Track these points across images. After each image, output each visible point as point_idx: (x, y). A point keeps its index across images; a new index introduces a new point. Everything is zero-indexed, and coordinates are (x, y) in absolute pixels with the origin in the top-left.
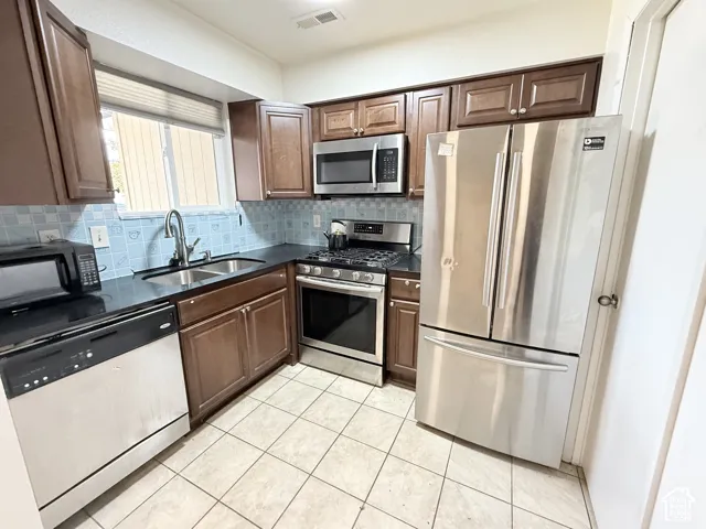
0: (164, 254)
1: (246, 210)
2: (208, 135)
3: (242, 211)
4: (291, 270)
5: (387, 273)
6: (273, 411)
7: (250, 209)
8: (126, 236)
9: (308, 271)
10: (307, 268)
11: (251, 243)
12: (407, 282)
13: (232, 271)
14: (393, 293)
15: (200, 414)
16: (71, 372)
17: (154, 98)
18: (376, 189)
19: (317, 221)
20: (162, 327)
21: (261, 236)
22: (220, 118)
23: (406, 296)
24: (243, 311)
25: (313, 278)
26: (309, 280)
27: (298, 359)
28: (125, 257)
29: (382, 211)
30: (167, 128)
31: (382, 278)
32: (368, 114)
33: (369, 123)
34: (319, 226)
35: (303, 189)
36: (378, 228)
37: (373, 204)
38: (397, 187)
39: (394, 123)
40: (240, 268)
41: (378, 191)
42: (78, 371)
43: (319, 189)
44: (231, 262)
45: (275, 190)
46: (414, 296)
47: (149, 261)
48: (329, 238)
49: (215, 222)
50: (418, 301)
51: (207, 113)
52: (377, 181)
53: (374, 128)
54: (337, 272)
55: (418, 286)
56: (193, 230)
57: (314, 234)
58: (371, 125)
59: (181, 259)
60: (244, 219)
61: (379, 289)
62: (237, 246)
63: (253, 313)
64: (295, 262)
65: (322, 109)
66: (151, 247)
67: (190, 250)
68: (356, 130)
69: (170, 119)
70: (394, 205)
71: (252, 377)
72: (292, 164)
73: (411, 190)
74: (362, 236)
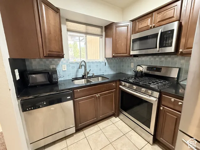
0: (81, 73)
1: (107, 61)
2: (98, 38)
3: (106, 61)
4: (118, 83)
5: (160, 92)
6: (103, 135)
7: (109, 61)
8: (71, 68)
9: (123, 84)
10: (123, 83)
11: (108, 72)
12: (173, 100)
13: (100, 81)
14: (163, 103)
15: (79, 128)
16: (39, 107)
17: (82, 28)
18: (159, 51)
19: (132, 65)
20: (68, 98)
21: (112, 70)
22: (102, 32)
23: (172, 106)
24: (97, 96)
25: (125, 87)
26: (123, 88)
27: (118, 116)
28: (70, 74)
29: (162, 62)
30: (86, 36)
31: (157, 94)
32: (158, 17)
33: (158, 21)
34: (133, 67)
35: (126, 53)
36: (159, 69)
37: (157, 58)
38: (172, 49)
39: (173, 17)
40: (102, 80)
41: (160, 52)
42: (41, 108)
43: (132, 53)
44: (100, 78)
45: (116, 54)
46: (177, 108)
47: (77, 75)
48: (135, 72)
49: (97, 65)
50: (180, 112)
51: (98, 31)
52: (160, 47)
53: (161, 23)
54: (135, 87)
55: (180, 103)
56: (90, 66)
57: (131, 70)
58: (159, 22)
59: (85, 75)
60: (107, 64)
61: (155, 99)
62: (103, 73)
63: (101, 97)
64: (120, 80)
65: (137, 21)
66: (77, 71)
67: (88, 73)
68: (151, 26)
69: (87, 33)
70: (169, 59)
71: (99, 119)
72: (123, 44)
73: (181, 50)
74: (151, 73)
